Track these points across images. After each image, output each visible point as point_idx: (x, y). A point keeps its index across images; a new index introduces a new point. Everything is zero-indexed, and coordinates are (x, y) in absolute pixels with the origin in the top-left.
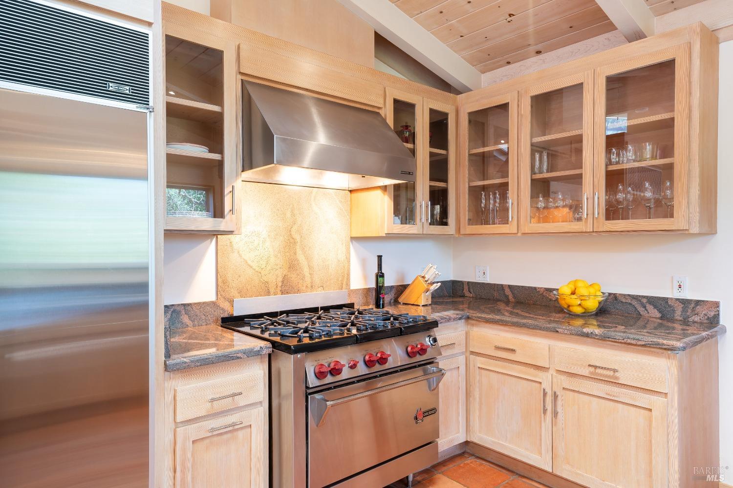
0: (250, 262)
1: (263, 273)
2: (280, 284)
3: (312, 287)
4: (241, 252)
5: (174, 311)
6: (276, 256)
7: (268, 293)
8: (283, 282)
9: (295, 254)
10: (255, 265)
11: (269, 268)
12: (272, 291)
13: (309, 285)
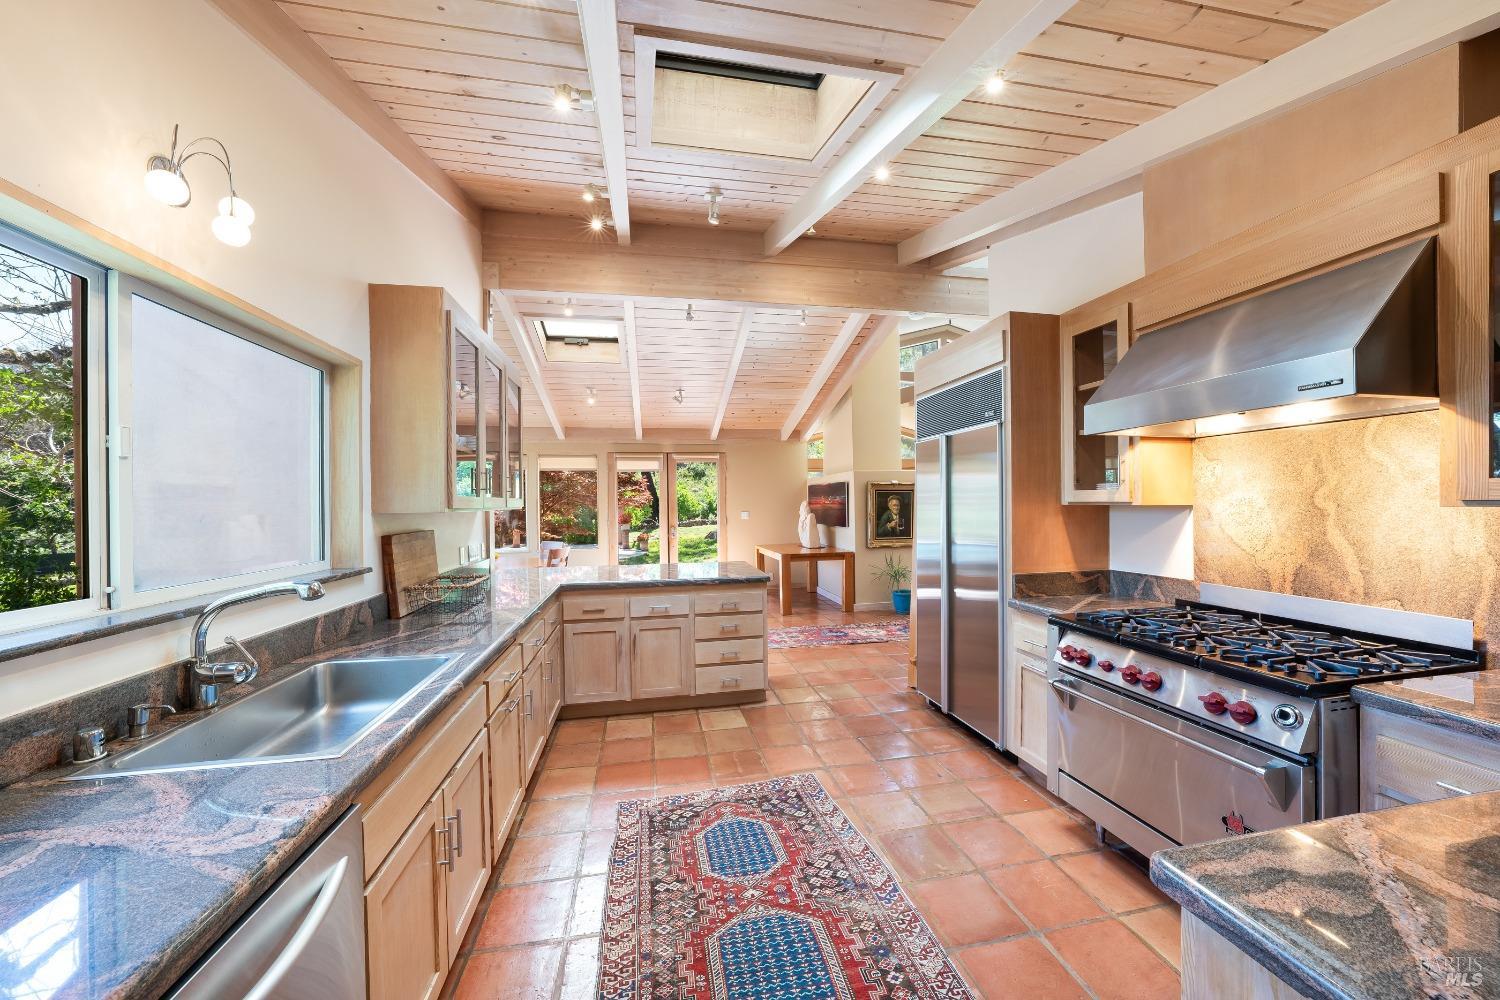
0: (1236, 540)
1: (1259, 556)
2: (1291, 578)
3: (1366, 594)
4: (1223, 526)
5: (1147, 581)
6: (1283, 535)
7: (1268, 586)
8: (1296, 575)
9: (1325, 534)
10: (1245, 544)
11: (1269, 551)
12: (1275, 584)
13: (1360, 591)
